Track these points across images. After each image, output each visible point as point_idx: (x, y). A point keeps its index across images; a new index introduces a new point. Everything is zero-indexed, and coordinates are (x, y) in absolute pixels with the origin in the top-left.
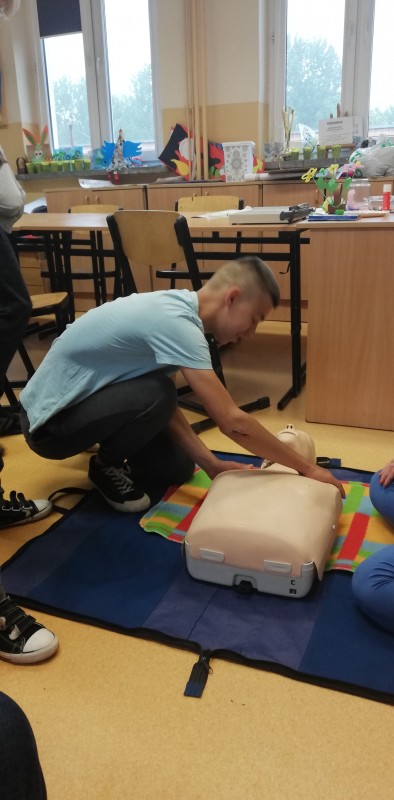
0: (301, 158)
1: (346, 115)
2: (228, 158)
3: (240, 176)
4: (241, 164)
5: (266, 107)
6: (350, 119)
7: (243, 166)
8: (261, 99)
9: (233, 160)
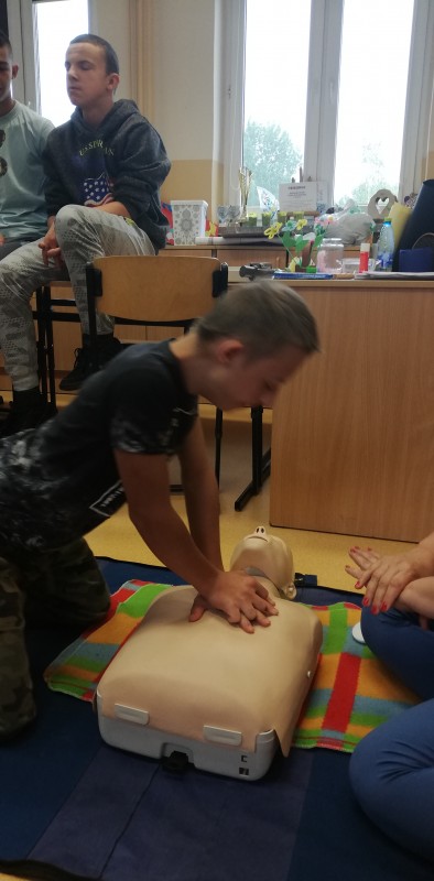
0: (259, 224)
1: (310, 179)
2: (177, 218)
3: (190, 240)
4: (191, 225)
5: (221, 167)
6: (313, 184)
7: (194, 228)
8: (215, 157)
9: (183, 221)
